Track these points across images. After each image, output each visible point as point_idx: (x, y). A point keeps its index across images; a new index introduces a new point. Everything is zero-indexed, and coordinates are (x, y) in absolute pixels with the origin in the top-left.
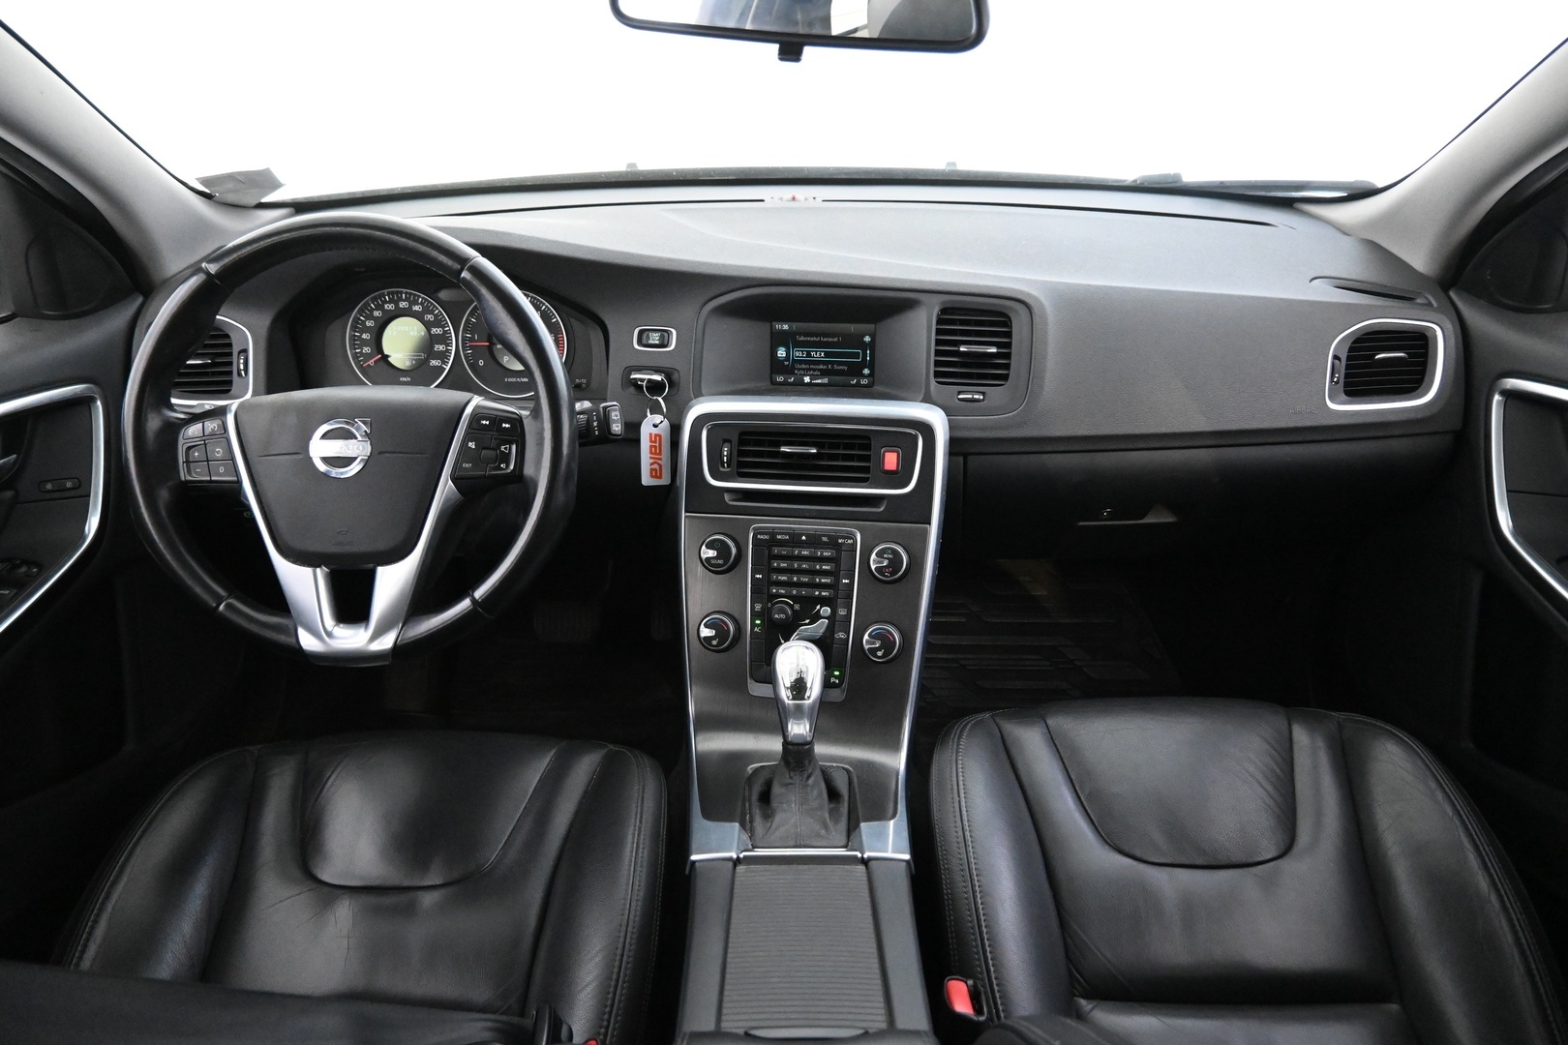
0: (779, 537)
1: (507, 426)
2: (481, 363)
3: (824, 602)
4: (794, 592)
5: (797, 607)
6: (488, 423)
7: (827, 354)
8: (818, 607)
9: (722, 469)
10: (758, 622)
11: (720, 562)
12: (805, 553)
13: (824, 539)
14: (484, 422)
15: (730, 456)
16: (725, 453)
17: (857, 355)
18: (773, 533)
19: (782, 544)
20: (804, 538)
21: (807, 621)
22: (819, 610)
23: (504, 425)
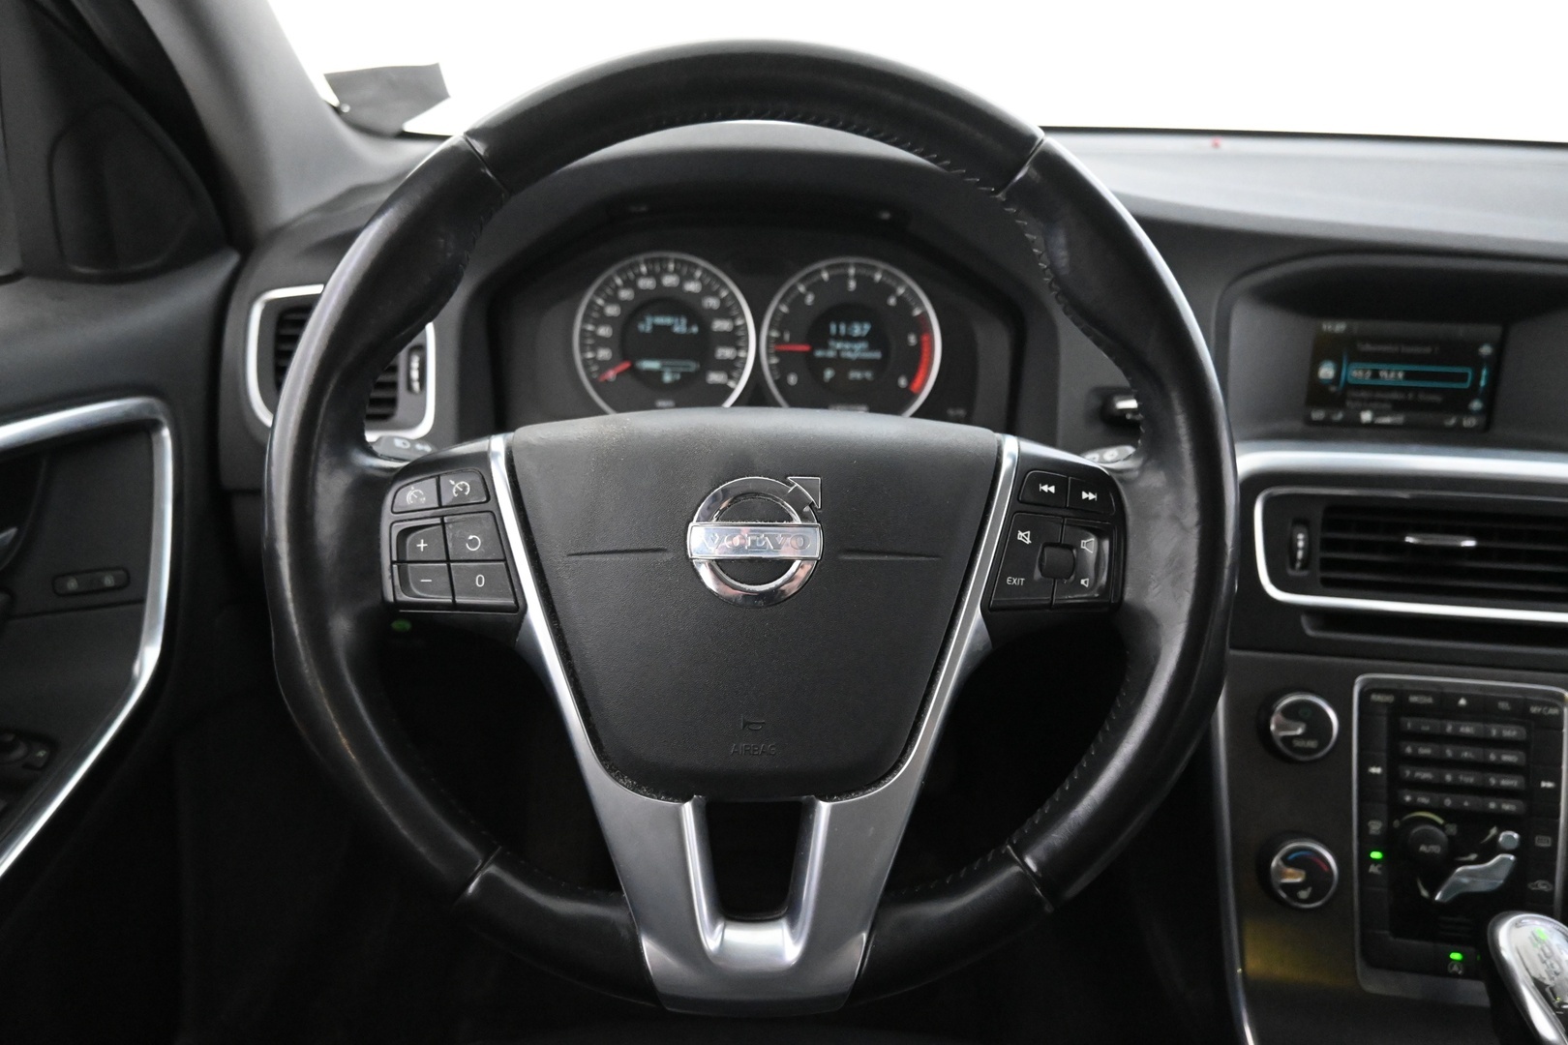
0: (1414, 699)
1: (1091, 496)
2: (792, 379)
3: (1505, 821)
4: (1448, 802)
5: (1452, 829)
6: (1052, 489)
7: (1408, 375)
8: (1494, 831)
9: (1291, 572)
10: (1376, 855)
11: (1312, 744)
12: (1467, 729)
13: (1504, 705)
14: (1045, 488)
15: (1308, 549)
16: (1301, 544)
17: (1463, 377)
18: (1400, 693)
19: (1418, 711)
20: (1462, 702)
21: (1473, 857)
22: (1496, 837)
23: (1085, 495)
